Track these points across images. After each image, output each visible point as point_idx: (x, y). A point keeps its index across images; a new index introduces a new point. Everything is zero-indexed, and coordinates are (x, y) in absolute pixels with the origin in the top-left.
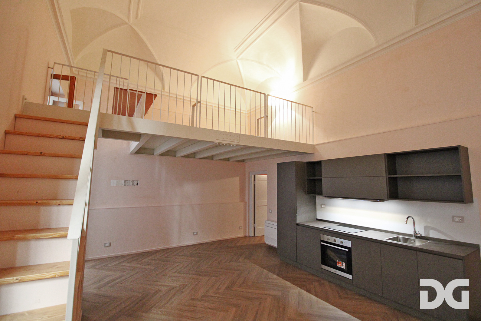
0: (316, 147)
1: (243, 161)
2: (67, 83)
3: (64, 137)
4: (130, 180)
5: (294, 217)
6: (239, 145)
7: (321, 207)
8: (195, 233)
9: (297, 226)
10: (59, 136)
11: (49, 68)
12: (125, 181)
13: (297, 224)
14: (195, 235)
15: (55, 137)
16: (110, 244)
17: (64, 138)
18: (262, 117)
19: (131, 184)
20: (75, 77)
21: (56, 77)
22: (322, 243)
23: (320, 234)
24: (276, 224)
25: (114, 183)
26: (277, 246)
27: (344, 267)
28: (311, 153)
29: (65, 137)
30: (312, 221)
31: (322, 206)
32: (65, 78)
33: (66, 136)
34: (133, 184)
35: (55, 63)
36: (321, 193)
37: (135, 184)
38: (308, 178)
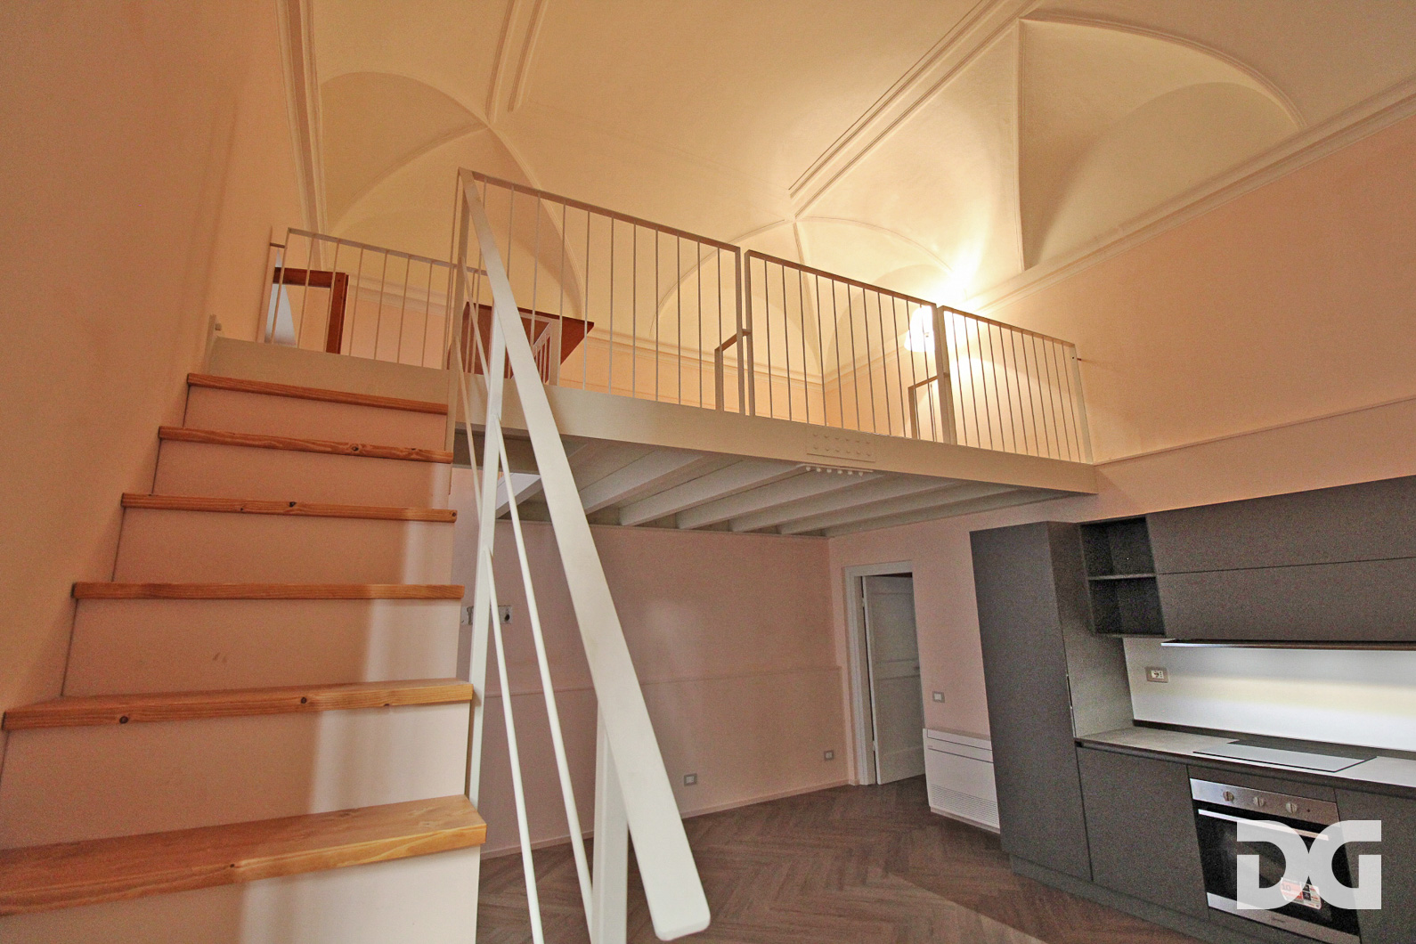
0: (1105, 471)
1: (822, 533)
2: (325, 295)
3: (357, 449)
5: (1065, 718)
6: (875, 471)
7: (1149, 679)
8: (690, 780)
9: (1079, 749)
10: (341, 444)
11: (271, 245)
13: (1079, 743)
15: (329, 449)
17: (357, 452)
18: (933, 379)
20: (348, 276)
21: (292, 277)
22: (1201, 812)
23: (1189, 778)
24: (989, 744)
26: (999, 827)
28: (1088, 494)
29: (360, 447)
31: (1154, 676)
32: (320, 279)
33: (364, 446)
35: (291, 230)
36: (1153, 628)
37: (502, 618)
38: (1093, 578)
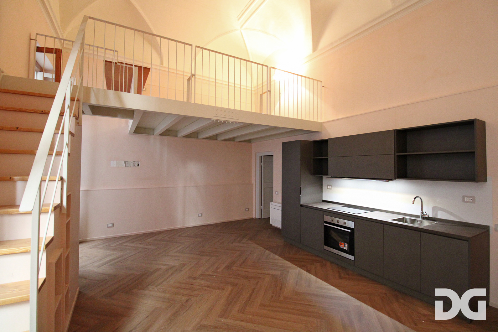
0: (325, 125)
2: (53, 56)
3: (43, 112)
4: (130, 161)
5: (299, 198)
6: (239, 122)
8: (200, 215)
9: (301, 207)
10: (38, 110)
11: (31, 39)
12: (125, 162)
13: (301, 206)
14: (200, 216)
15: (34, 112)
16: (113, 225)
17: (43, 113)
18: (265, 93)
19: (132, 164)
20: (61, 50)
22: (325, 224)
23: (324, 215)
24: (281, 205)
25: (114, 163)
26: (281, 227)
27: (346, 248)
28: (318, 132)
30: (318, 203)
31: (328, 187)
33: (45, 111)
34: (134, 165)
35: (37, 34)
36: (327, 174)
37: (136, 165)
38: (314, 158)
